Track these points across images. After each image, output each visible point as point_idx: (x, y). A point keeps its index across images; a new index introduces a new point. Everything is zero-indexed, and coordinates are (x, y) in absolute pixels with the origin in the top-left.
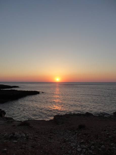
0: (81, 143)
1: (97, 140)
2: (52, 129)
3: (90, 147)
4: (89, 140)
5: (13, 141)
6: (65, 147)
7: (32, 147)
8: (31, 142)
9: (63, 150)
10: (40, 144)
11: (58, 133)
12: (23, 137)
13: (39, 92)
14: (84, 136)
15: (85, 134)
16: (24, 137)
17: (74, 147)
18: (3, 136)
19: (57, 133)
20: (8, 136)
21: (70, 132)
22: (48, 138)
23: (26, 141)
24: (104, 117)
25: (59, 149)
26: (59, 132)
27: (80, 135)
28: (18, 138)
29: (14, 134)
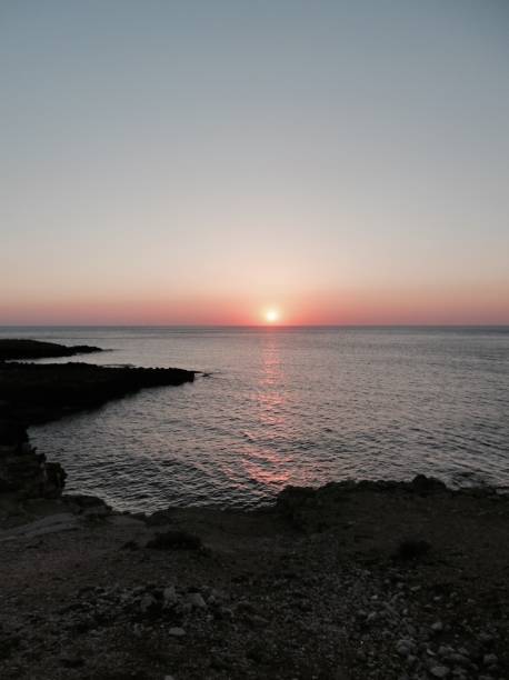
0: (437, 637)
1: (497, 624)
2: (285, 557)
3: (482, 659)
4: (465, 621)
5: (167, 627)
6: (376, 658)
7: (251, 660)
8: (239, 632)
9: (372, 669)
10: (275, 642)
11: (320, 579)
12: (198, 610)
13: (193, 373)
14: (437, 598)
15: (439, 589)
16: (202, 609)
17: (412, 654)
18: (118, 601)
19: (314, 581)
20: (138, 602)
21: (367, 572)
22: (292, 607)
23: (215, 627)
24: (494, 497)
25: (355, 665)
26: (320, 575)
27: (414, 592)
28: (181, 615)
29: (159, 596)
